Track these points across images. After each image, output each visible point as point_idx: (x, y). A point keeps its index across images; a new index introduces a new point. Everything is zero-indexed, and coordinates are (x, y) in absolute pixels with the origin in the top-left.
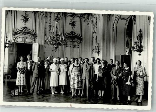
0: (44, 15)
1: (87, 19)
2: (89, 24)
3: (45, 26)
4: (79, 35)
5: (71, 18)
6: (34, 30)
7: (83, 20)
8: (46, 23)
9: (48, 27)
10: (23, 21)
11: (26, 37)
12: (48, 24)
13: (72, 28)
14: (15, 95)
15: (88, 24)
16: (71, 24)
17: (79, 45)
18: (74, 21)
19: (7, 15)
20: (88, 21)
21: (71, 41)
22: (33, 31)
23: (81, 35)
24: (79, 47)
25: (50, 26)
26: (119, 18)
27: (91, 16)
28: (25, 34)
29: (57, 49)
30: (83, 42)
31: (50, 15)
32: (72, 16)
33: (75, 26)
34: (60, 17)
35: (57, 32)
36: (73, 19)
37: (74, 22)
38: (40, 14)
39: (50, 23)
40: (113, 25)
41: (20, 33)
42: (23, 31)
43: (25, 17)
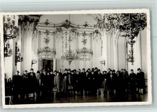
0: (61, 37)
1: (96, 37)
2: (98, 41)
3: (63, 44)
7: (93, 37)
8: (63, 42)
9: (65, 46)
10: (45, 42)
11: (48, 54)
13: (84, 45)
16: (82, 41)
17: (90, 58)
18: (85, 39)
19: (33, 39)
20: (97, 38)
21: (83, 56)
22: (53, 50)
23: (91, 50)
25: (66, 44)
26: (119, 36)
27: (99, 34)
28: (47, 52)
29: (71, 63)
30: (94, 56)
31: (66, 36)
32: (83, 35)
33: (86, 43)
34: (74, 36)
35: (70, 50)
36: (84, 38)
37: (85, 40)
38: (58, 36)
39: (66, 42)
40: (115, 41)
41: (43, 52)
42: (46, 50)
43: (46, 39)
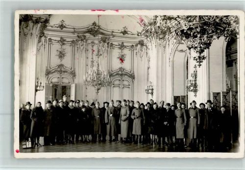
0: (85, 49)
1: (140, 51)
2: (143, 57)
3: (86, 62)
4: (130, 72)
5: (120, 51)
6: (72, 68)
7: (135, 52)
8: (87, 58)
9: (90, 63)
10: (57, 57)
11: (62, 77)
12: (90, 60)
13: (121, 63)
14: (27, 147)
15: (141, 58)
16: (119, 58)
17: (130, 84)
18: (123, 54)
19: (39, 51)
20: (142, 53)
21: (120, 80)
23: (132, 72)
24: (130, 87)
25: (92, 62)
26: (176, 50)
27: (145, 47)
28: (61, 73)
29: (99, 91)
30: (136, 81)
31: (92, 48)
32: (120, 48)
33: (124, 60)
34: (105, 49)
35: (98, 70)
36: (122, 52)
37: (123, 56)
38: (80, 48)
39: (92, 58)
41: (54, 72)
42: (59, 69)
43: (61, 52)
